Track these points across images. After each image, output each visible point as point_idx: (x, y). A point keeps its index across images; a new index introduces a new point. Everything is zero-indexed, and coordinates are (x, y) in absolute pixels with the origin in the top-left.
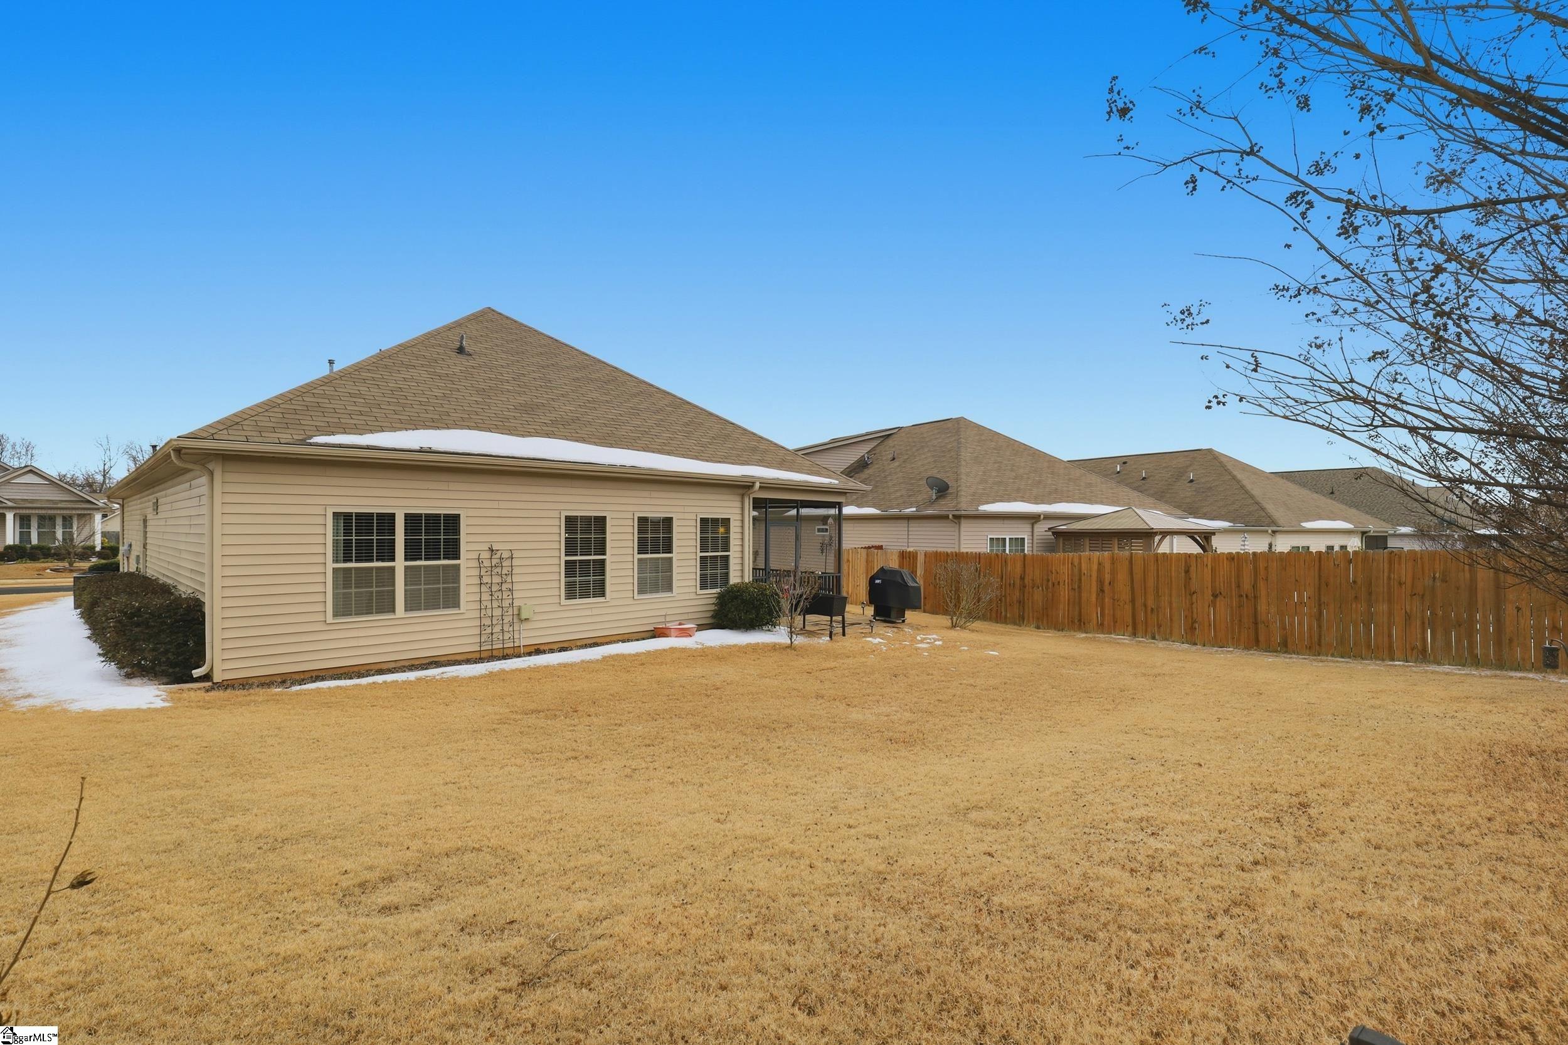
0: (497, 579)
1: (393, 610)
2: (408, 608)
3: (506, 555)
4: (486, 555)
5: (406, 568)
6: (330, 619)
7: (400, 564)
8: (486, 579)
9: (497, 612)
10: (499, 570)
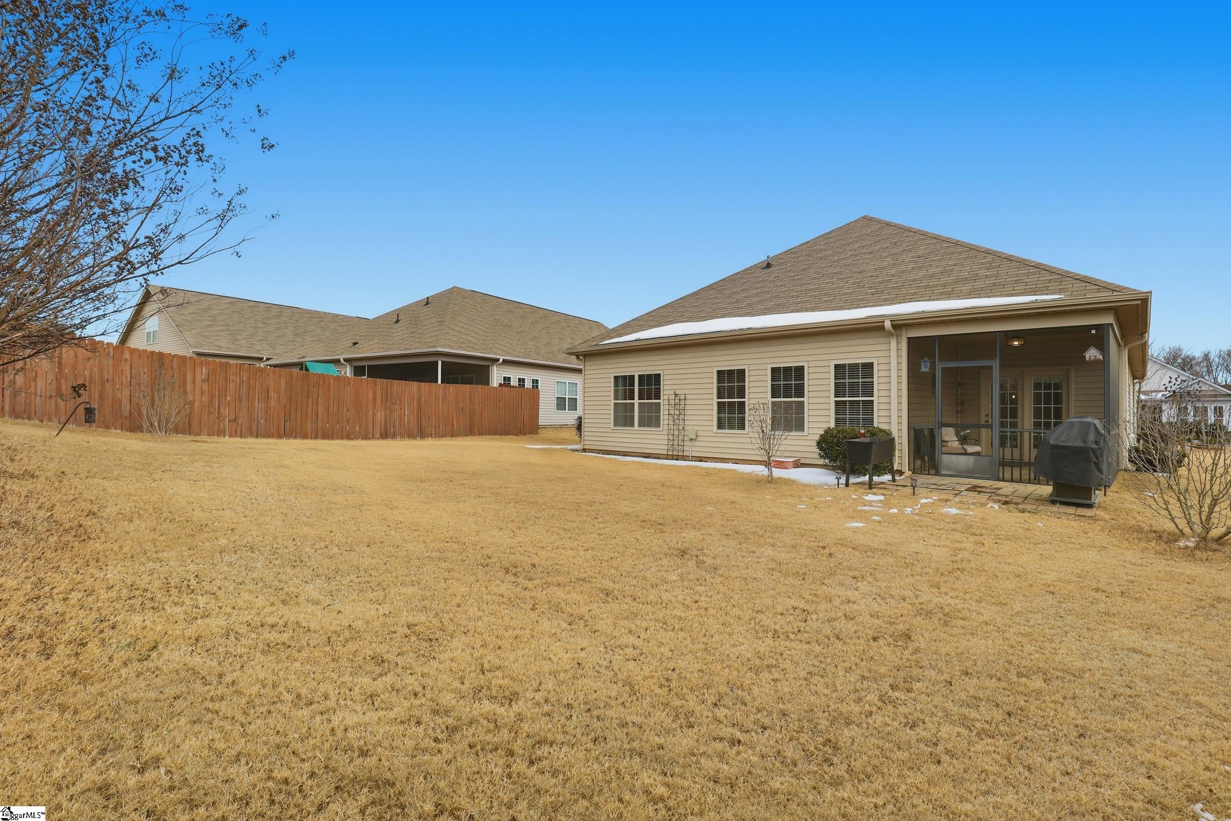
0: (677, 412)
1: (633, 425)
2: (640, 425)
3: (682, 397)
4: (673, 397)
5: (639, 403)
6: (612, 428)
7: (636, 401)
8: (672, 412)
9: (676, 433)
10: (678, 406)
